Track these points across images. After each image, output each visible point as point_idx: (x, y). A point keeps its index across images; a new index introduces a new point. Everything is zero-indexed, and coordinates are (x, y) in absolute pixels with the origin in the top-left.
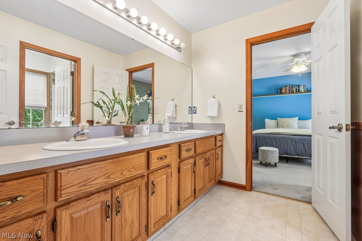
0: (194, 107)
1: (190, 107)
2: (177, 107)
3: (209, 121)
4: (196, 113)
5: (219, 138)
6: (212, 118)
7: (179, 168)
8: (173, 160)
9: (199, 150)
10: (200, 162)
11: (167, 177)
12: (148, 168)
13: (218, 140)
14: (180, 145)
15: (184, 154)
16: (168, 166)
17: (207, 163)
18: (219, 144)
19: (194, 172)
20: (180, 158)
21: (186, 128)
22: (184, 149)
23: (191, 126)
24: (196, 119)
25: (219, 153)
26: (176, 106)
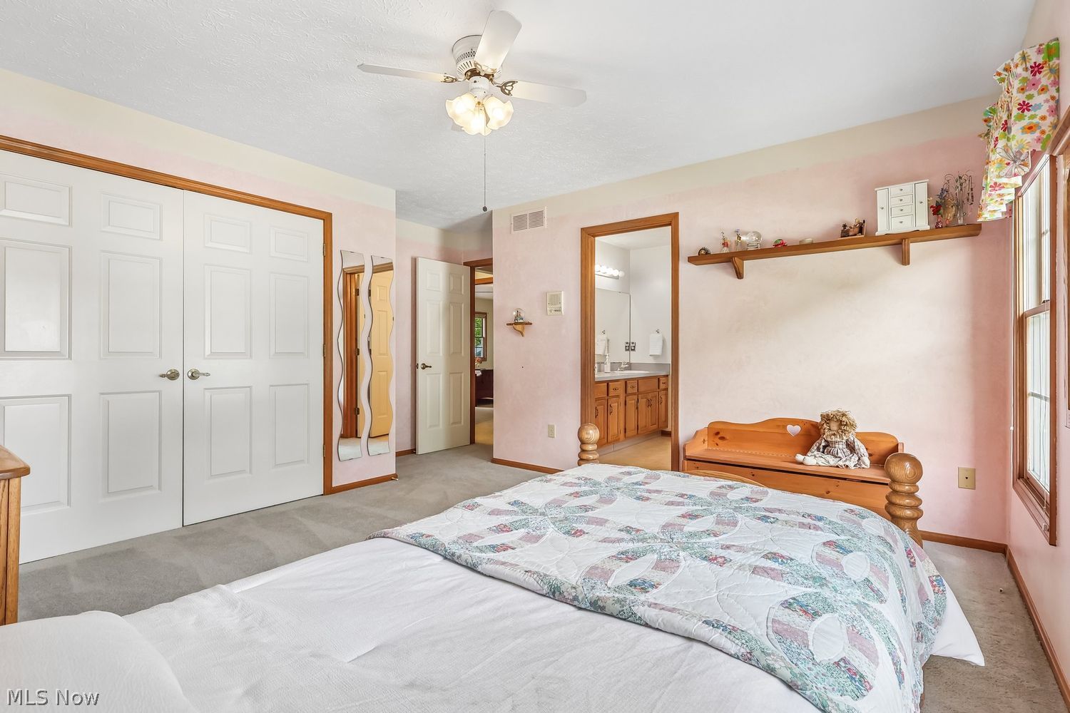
0: (633, 343)
1: (627, 343)
2: (610, 341)
3: (651, 361)
4: (634, 350)
5: (663, 380)
6: (655, 357)
7: (625, 402)
8: (621, 392)
9: (642, 389)
10: (643, 402)
11: (618, 405)
12: (608, 395)
13: (661, 382)
14: (626, 382)
15: (629, 391)
16: (618, 396)
17: (649, 404)
18: (662, 386)
19: (637, 408)
20: (626, 392)
21: (626, 369)
22: (629, 386)
23: (630, 366)
24: (635, 358)
25: (663, 397)
26: (608, 340)
